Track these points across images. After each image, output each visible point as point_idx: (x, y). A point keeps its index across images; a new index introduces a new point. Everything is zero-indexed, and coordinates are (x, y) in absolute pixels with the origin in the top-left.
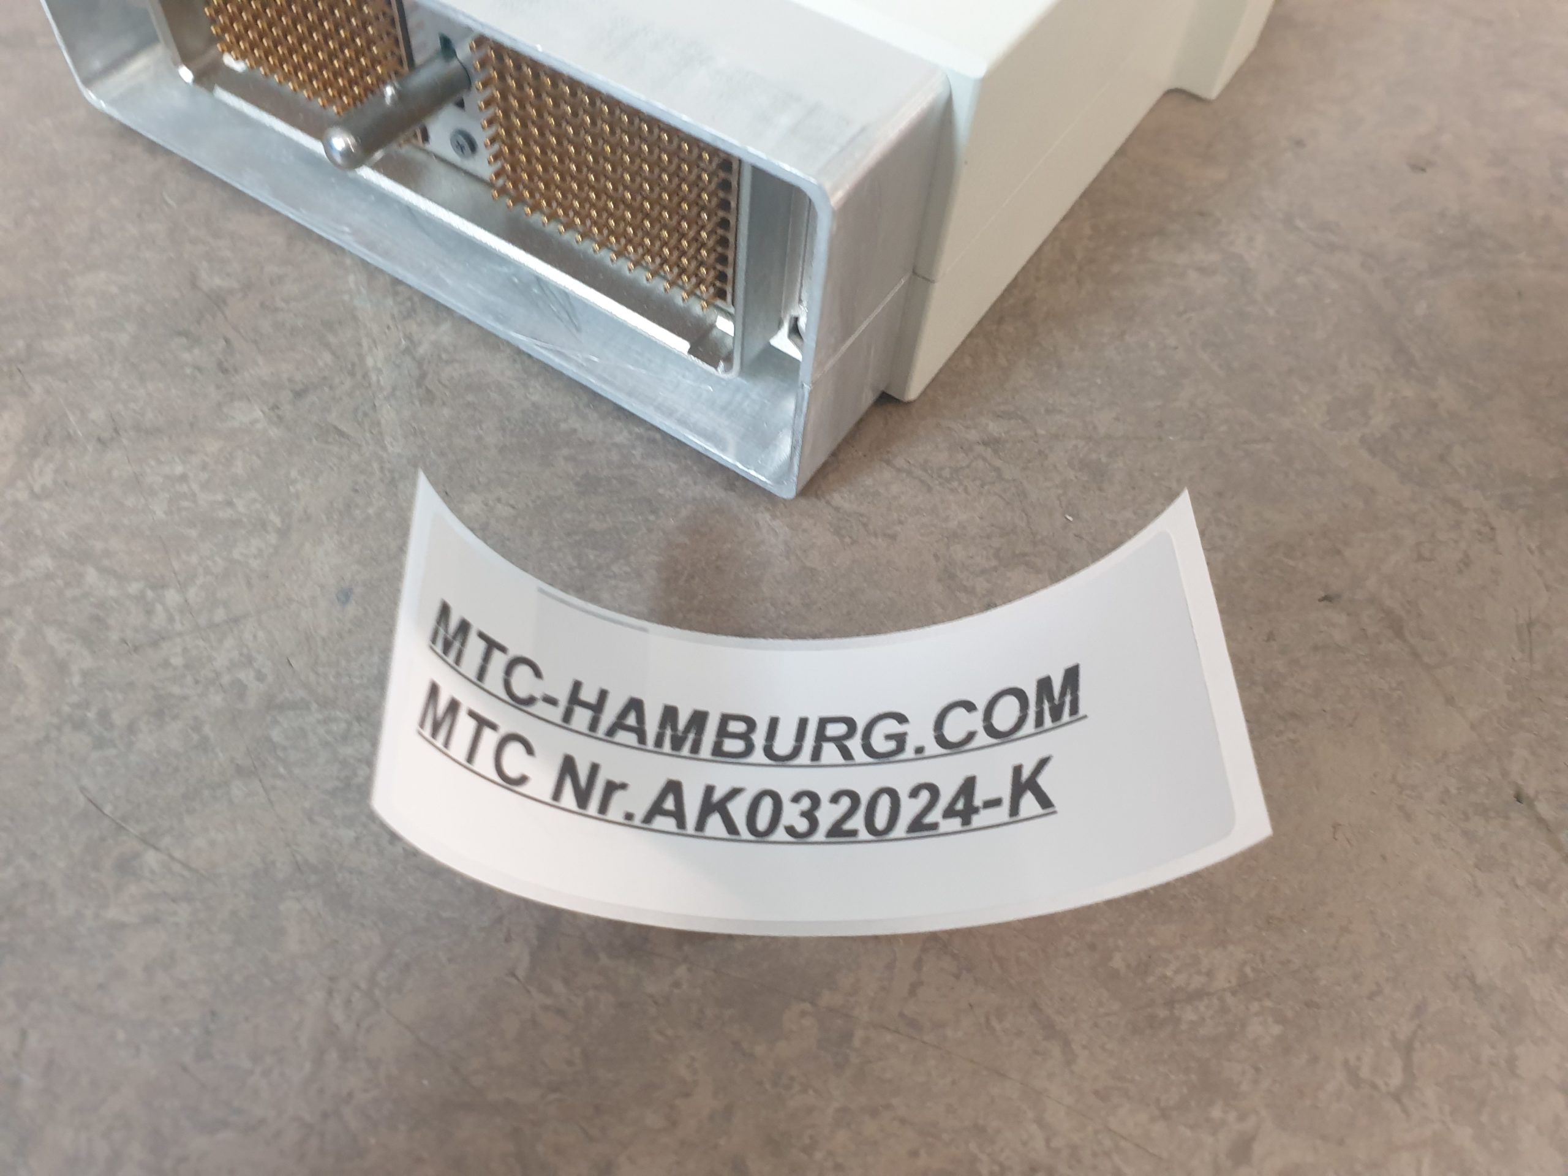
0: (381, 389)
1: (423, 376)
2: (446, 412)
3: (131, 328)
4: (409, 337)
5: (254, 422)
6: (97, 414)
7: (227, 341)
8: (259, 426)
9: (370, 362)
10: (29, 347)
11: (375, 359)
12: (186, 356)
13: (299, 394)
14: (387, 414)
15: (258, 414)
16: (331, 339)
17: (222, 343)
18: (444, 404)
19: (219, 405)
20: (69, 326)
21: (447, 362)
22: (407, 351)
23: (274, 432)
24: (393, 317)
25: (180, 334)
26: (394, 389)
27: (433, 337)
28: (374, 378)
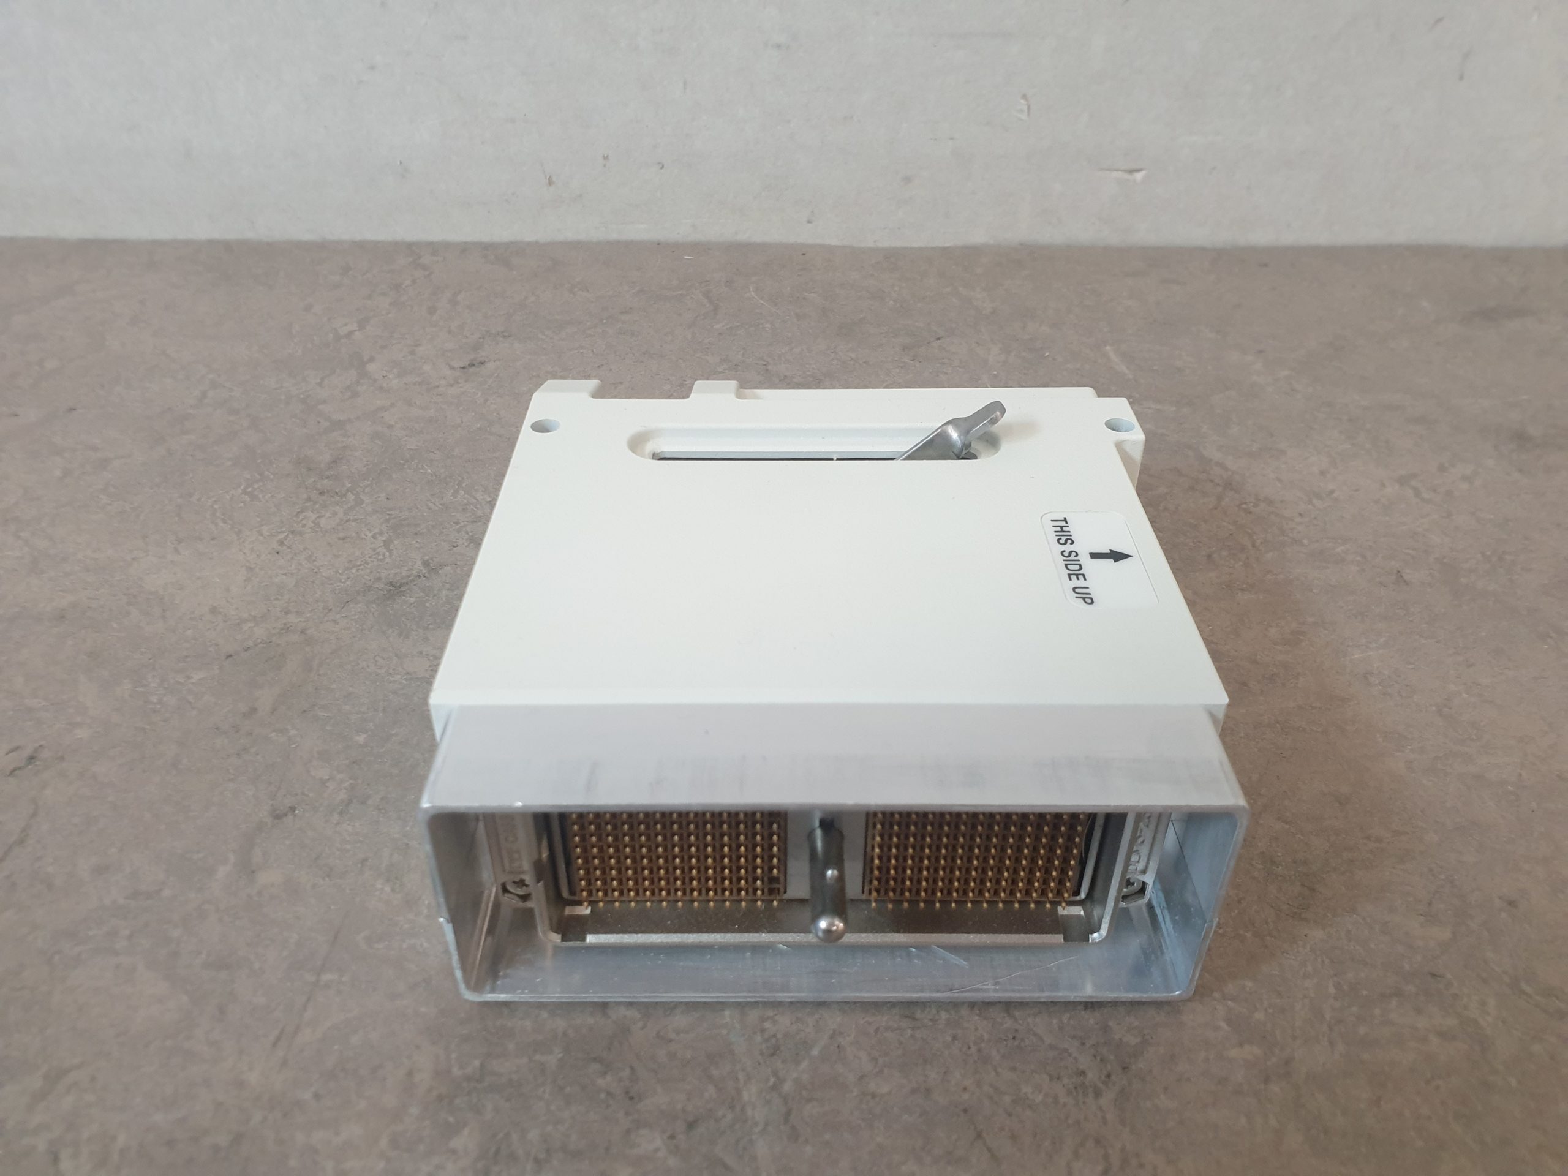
0: (756, 1124)
1: (788, 1113)
2: (809, 1149)
3: (558, 1053)
4: (775, 1073)
5: (657, 1150)
6: (533, 1135)
7: (632, 1068)
8: (660, 1154)
9: (746, 1096)
10: (482, 1066)
11: (750, 1094)
12: (600, 1082)
13: (691, 1126)
14: (762, 1148)
15: (658, 1143)
16: (715, 1072)
17: (627, 1072)
18: (807, 1141)
19: (628, 1132)
20: (511, 1046)
21: (809, 1100)
22: (774, 1088)
23: (672, 1162)
24: (762, 1054)
25: (595, 1059)
26: (766, 1125)
27: (795, 1075)
28: (749, 1112)
